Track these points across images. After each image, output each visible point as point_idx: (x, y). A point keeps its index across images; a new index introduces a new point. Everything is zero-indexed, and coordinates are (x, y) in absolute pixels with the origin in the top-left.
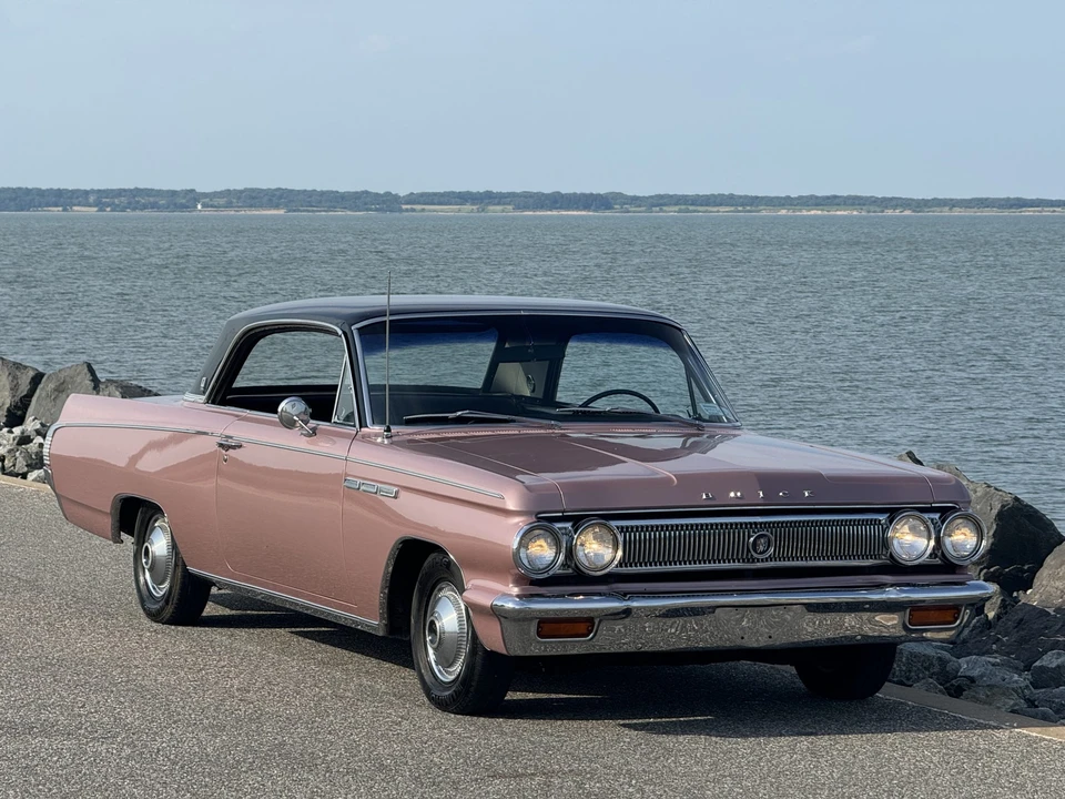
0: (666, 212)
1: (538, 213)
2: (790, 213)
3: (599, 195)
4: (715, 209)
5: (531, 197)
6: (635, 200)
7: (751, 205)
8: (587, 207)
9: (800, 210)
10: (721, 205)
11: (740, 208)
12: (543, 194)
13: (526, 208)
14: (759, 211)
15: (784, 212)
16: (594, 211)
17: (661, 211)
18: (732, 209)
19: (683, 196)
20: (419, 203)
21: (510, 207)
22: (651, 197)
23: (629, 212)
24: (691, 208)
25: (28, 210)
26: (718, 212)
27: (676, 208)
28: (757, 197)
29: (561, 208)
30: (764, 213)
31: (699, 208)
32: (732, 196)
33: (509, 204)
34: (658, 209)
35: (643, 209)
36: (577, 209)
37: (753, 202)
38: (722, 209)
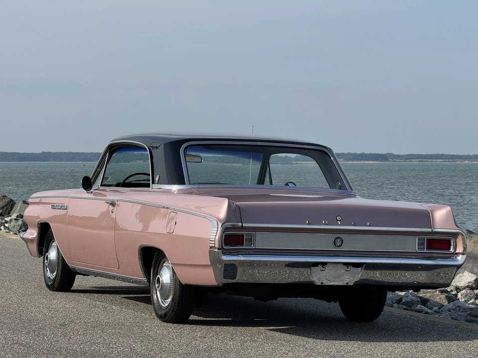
0: (412, 161)
1: (354, 162)
2: (470, 162)
3: (382, 154)
4: (435, 160)
5: (351, 155)
6: (399, 157)
7: (451, 159)
8: (376, 160)
9: (474, 161)
10: (438, 159)
11: (447, 160)
12: (357, 154)
13: (350, 160)
14: (455, 161)
15: (466, 162)
16: (380, 161)
17: (411, 161)
18: (443, 160)
19: (420, 155)
20: (299, 161)
21: (342, 160)
22: (406, 155)
23: (396, 162)
24: (424, 160)
25: (129, 162)
26: (436, 162)
27: (418, 160)
28: (454, 155)
29: (365, 160)
30: (458, 162)
31: (428, 160)
32: (443, 155)
33: (341, 158)
34: (409, 160)
35: (402, 160)
36: (373, 160)
37: (453, 157)
38: (438, 160)
